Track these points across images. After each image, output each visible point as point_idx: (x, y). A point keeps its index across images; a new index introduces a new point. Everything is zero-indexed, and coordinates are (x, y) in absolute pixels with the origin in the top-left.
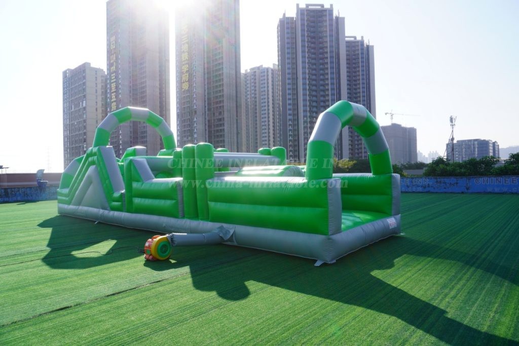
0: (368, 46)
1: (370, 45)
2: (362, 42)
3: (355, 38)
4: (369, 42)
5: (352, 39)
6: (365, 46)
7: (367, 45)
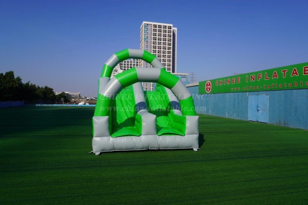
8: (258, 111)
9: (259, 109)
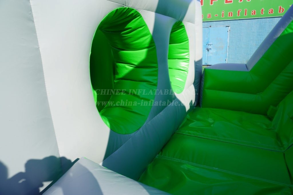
8: (208, 51)
9: (209, 47)
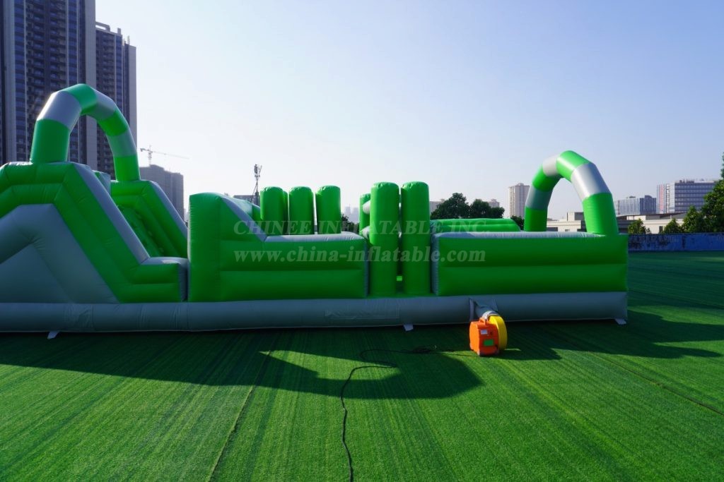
0: (127, 46)
1: (130, 45)
2: (119, 38)
3: (108, 27)
4: (129, 40)
5: (104, 28)
6: (123, 45)
7: (125, 44)
